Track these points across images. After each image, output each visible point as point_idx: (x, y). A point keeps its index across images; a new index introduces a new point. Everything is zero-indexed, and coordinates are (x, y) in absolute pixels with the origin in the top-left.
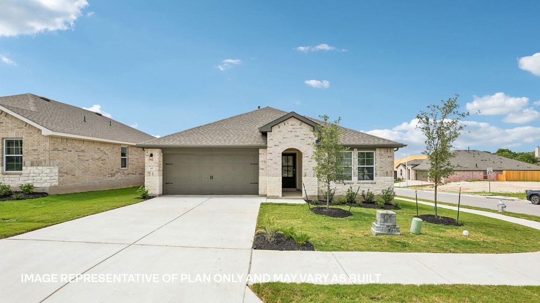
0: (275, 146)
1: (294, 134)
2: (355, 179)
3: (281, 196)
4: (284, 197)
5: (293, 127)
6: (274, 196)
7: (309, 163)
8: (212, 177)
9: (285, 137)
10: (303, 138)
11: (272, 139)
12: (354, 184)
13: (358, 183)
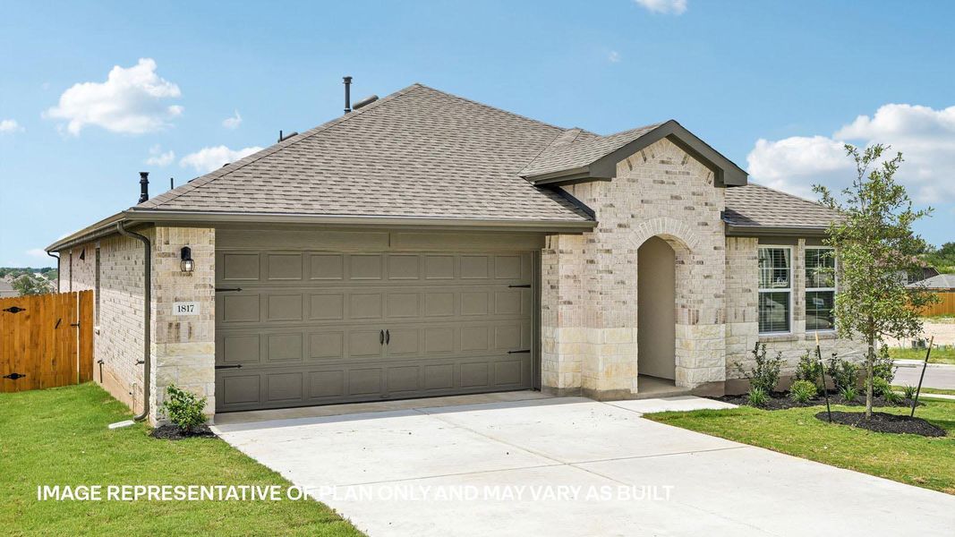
0: (620, 226)
1: (668, 190)
2: (798, 325)
3: (634, 390)
4: (644, 394)
5: (667, 167)
6: (617, 391)
7: (707, 281)
8: (385, 337)
9: (646, 197)
10: (690, 205)
11: (612, 205)
12: (799, 342)
13: (806, 339)
